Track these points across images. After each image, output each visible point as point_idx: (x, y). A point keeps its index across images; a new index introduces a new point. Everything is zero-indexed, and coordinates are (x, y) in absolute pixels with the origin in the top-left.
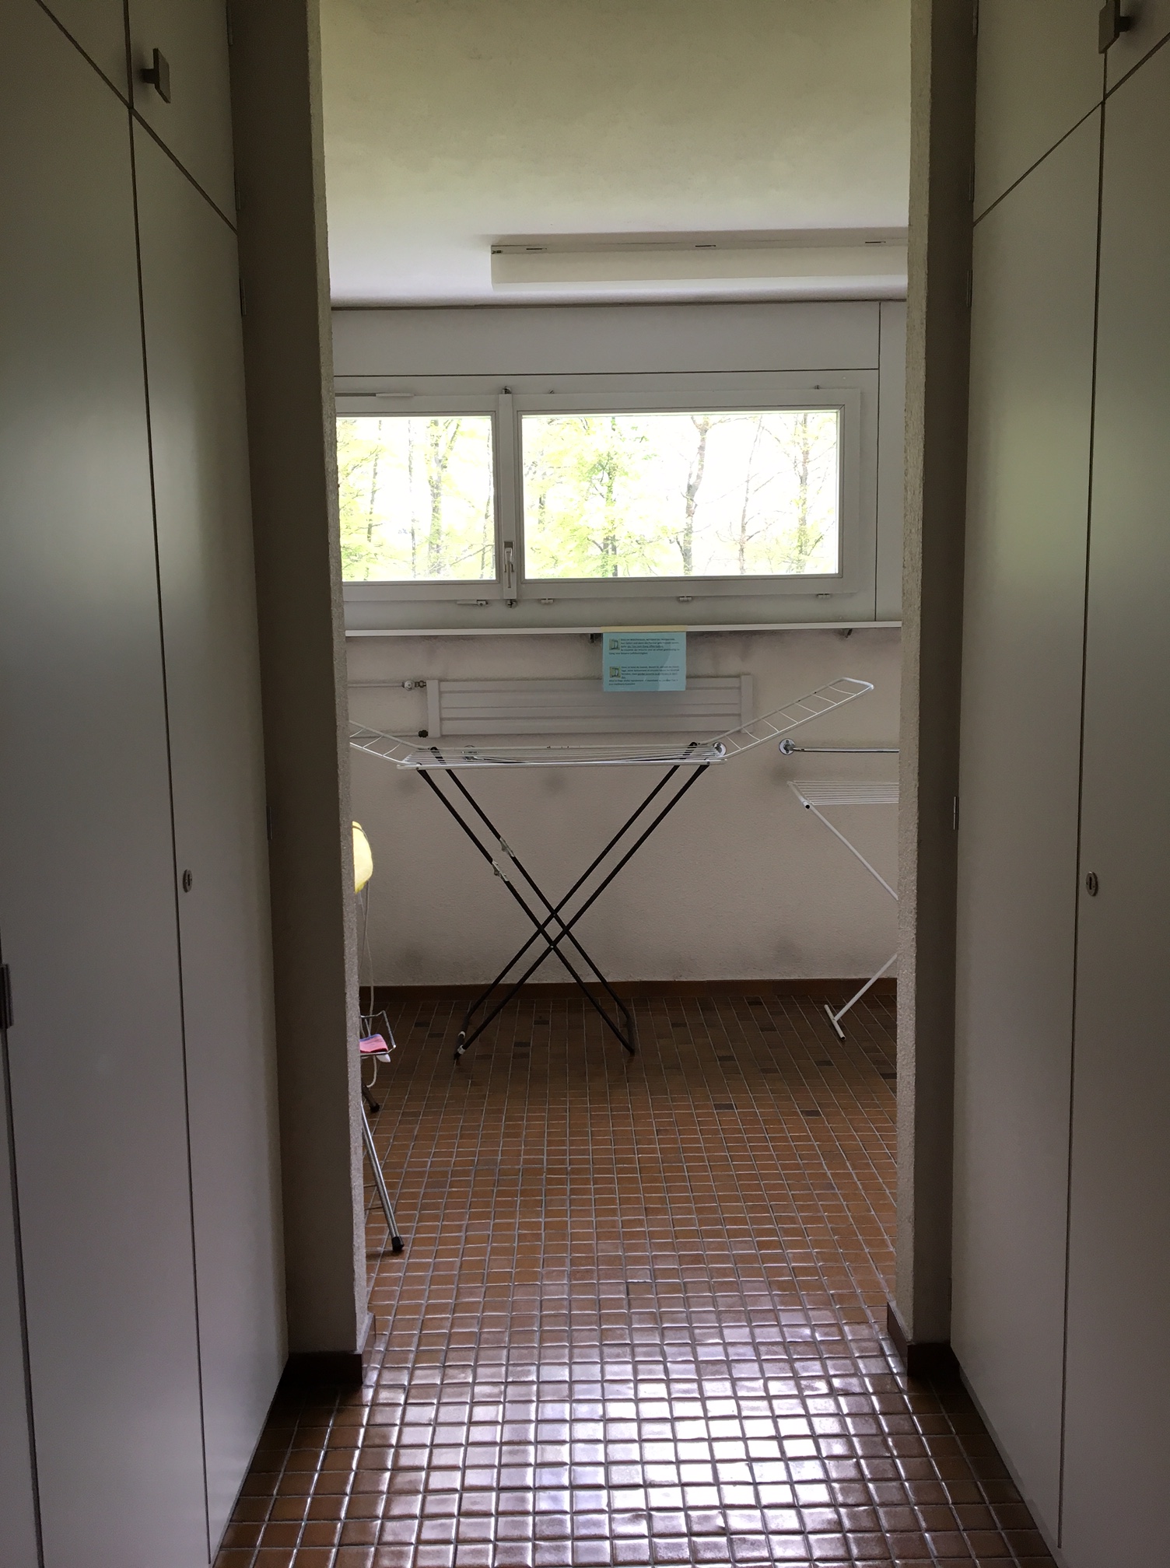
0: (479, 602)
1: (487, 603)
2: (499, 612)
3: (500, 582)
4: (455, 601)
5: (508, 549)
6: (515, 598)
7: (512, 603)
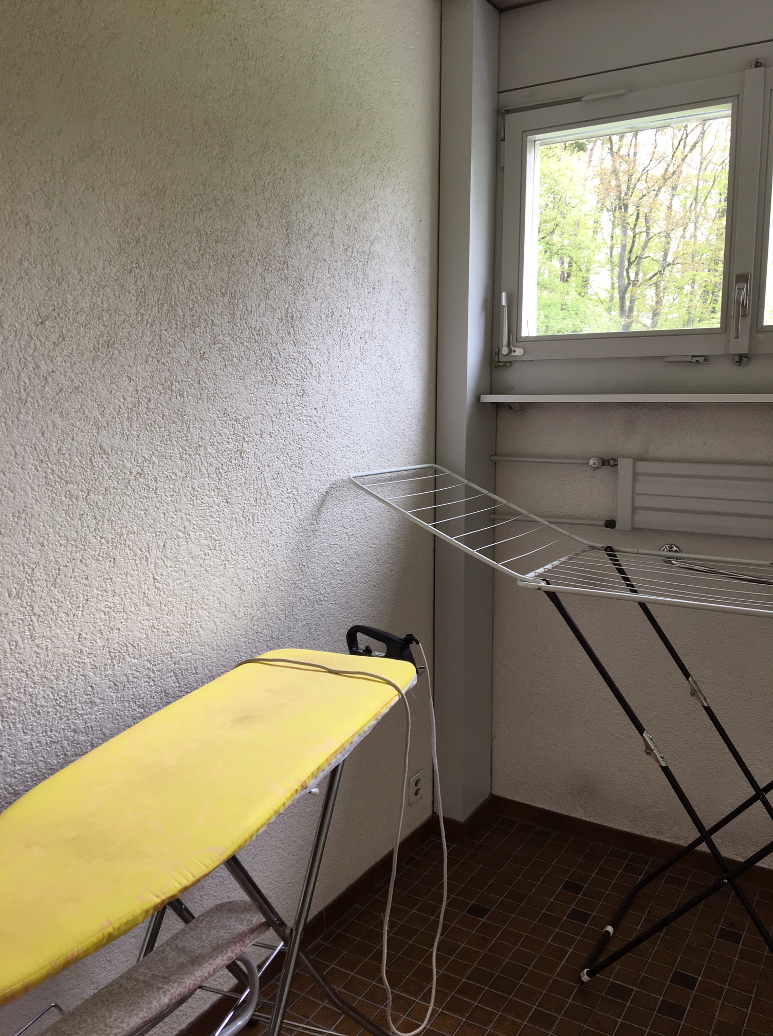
0: (695, 359)
1: (705, 360)
2: (724, 371)
3: (726, 332)
4: (662, 358)
5: (740, 285)
6: (746, 352)
7: (741, 359)
